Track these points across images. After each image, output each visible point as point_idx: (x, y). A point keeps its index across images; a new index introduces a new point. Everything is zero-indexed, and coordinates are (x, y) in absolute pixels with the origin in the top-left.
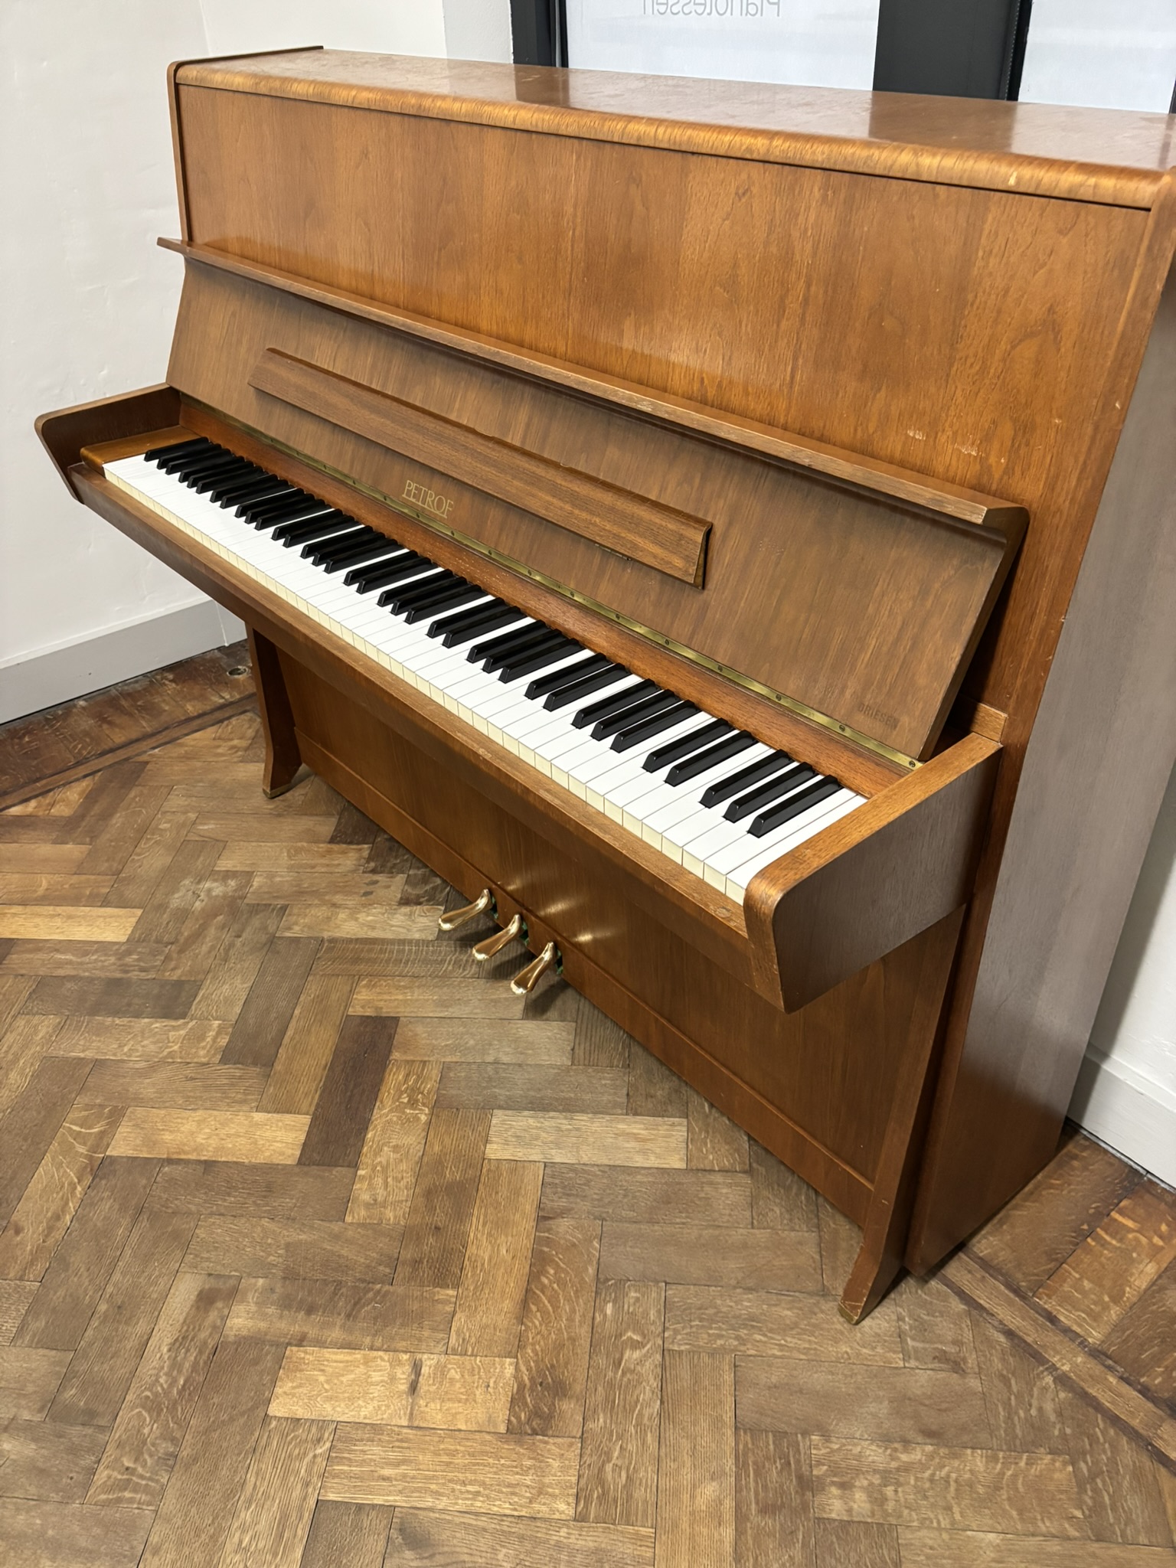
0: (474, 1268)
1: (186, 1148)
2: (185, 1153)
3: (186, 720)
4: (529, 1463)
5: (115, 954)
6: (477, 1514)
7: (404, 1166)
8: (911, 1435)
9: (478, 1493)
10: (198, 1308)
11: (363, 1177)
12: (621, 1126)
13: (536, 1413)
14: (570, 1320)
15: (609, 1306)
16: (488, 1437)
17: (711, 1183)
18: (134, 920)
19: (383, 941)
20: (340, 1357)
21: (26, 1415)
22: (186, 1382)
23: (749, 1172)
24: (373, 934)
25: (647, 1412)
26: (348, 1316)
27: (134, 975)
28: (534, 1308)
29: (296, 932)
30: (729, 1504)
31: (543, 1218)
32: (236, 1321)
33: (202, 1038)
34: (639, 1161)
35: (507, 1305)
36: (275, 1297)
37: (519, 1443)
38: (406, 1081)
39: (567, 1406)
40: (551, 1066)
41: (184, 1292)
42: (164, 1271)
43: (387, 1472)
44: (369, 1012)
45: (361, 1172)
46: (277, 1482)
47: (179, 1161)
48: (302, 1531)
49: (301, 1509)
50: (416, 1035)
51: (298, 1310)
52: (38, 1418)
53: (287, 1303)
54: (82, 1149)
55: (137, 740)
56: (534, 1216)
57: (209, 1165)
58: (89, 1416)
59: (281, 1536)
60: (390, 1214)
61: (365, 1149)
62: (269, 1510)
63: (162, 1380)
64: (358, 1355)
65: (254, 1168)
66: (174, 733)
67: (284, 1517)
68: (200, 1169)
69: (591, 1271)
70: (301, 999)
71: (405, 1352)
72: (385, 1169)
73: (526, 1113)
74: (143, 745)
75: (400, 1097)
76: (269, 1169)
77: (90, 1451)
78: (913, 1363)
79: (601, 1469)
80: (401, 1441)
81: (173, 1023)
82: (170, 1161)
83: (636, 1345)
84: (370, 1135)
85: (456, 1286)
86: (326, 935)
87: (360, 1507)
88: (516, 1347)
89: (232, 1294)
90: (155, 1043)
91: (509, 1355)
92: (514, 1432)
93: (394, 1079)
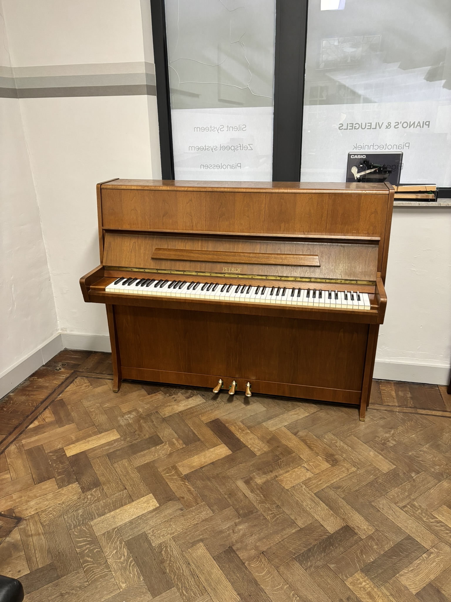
0: (294, 448)
1: (202, 464)
2: (203, 464)
3: (59, 386)
4: (341, 467)
5: (122, 440)
6: (342, 478)
7: (256, 441)
8: (389, 430)
9: (338, 476)
10: (247, 485)
11: (251, 447)
12: (290, 414)
13: (333, 461)
14: (321, 445)
15: (324, 440)
16: (330, 468)
17: (317, 414)
18: (116, 432)
19: (193, 407)
20: (288, 474)
21: (237, 521)
22: (263, 495)
23: (321, 409)
24: (189, 407)
25: (349, 450)
26: (280, 468)
27: (134, 442)
28: (312, 447)
29: (167, 415)
30: (376, 453)
31: (295, 434)
32: (259, 481)
33: (174, 444)
34: (300, 417)
35: (307, 449)
36: (261, 474)
37: (335, 466)
38: (236, 428)
39: (337, 456)
40: (263, 411)
41: (241, 484)
42: (230, 483)
43: (320, 483)
44: (210, 421)
45: (249, 447)
46: (303, 496)
47: (204, 466)
48: (317, 499)
49: (313, 497)
50: (227, 419)
51: (269, 473)
52: (240, 519)
53: (265, 473)
54: (176, 477)
55: (49, 396)
56: (293, 435)
57: (213, 463)
58: (251, 512)
59: (315, 502)
60: (265, 450)
61: (244, 443)
62: (307, 500)
63: (257, 498)
64: (291, 472)
65: (224, 458)
66: (60, 389)
67: (312, 500)
68: (211, 465)
69: (314, 437)
70: (189, 425)
71: (299, 466)
72: (253, 443)
73: (269, 421)
74: (54, 395)
75: (239, 431)
76: (228, 457)
77: (260, 516)
78: (378, 421)
79: (353, 461)
80: (316, 478)
81: (162, 445)
82: (202, 468)
83: (336, 442)
84: (242, 440)
85: (294, 453)
86: (177, 412)
87: (322, 490)
88: (318, 454)
89: (251, 479)
90: (163, 450)
91: (317, 456)
92: (333, 465)
93: (233, 429)
